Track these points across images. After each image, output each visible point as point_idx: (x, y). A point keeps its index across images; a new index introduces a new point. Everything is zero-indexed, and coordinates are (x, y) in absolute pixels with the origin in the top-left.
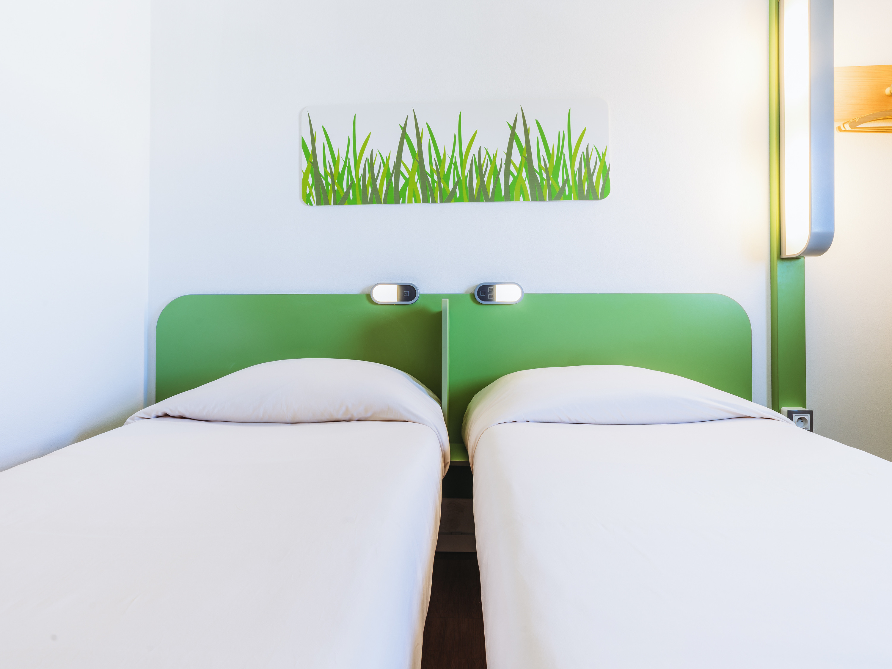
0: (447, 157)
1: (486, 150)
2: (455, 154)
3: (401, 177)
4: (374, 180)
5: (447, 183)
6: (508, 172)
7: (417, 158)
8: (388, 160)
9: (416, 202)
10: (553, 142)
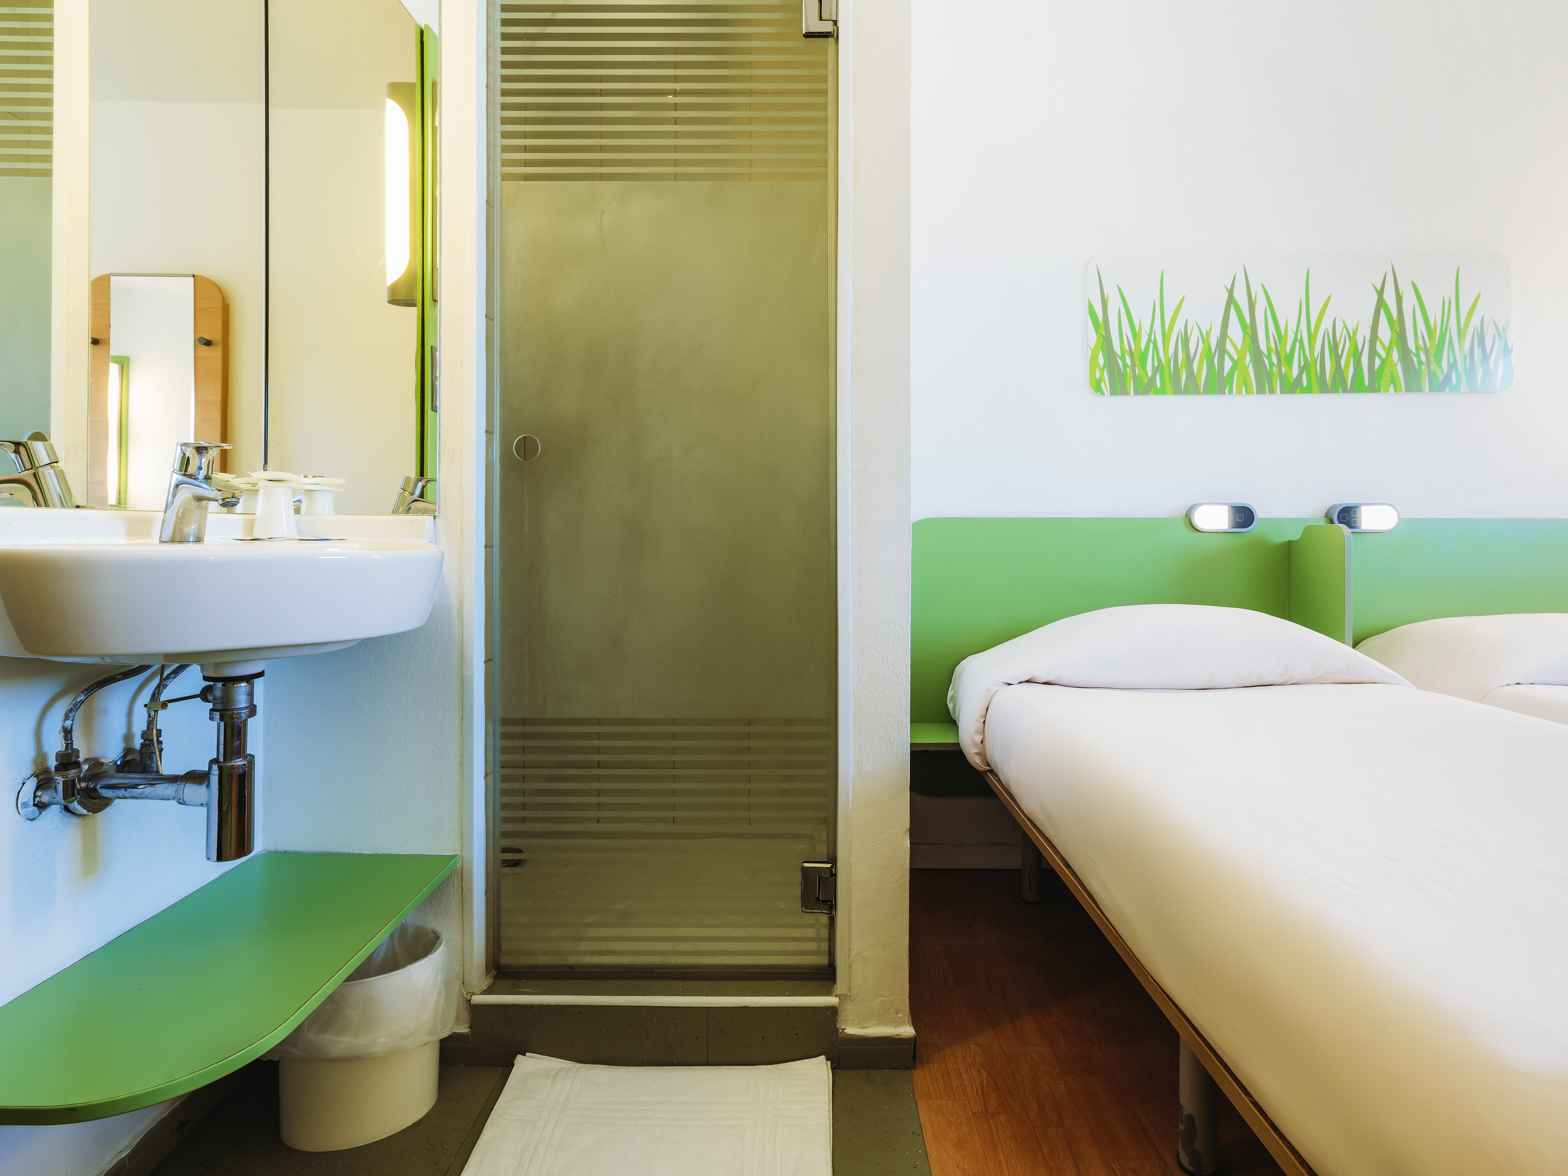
0: (1289, 331)
1: (1344, 322)
2: (1301, 327)
3: (1226, 357)
4: (1189, 361)
5: (1290, 367)
6: (1373, 353)
7: (1249, 332)
8: (1208, 333)
9: (1247, 393)
10: (1434, 312)
